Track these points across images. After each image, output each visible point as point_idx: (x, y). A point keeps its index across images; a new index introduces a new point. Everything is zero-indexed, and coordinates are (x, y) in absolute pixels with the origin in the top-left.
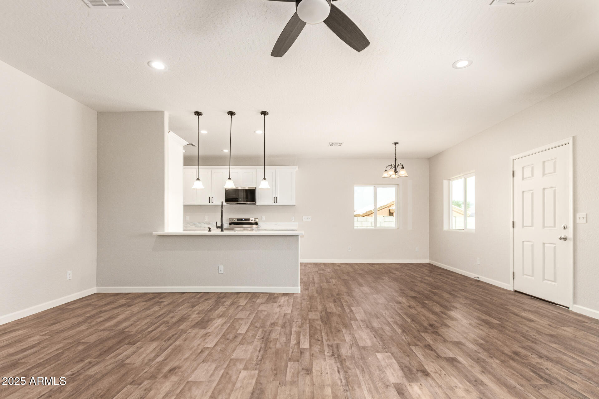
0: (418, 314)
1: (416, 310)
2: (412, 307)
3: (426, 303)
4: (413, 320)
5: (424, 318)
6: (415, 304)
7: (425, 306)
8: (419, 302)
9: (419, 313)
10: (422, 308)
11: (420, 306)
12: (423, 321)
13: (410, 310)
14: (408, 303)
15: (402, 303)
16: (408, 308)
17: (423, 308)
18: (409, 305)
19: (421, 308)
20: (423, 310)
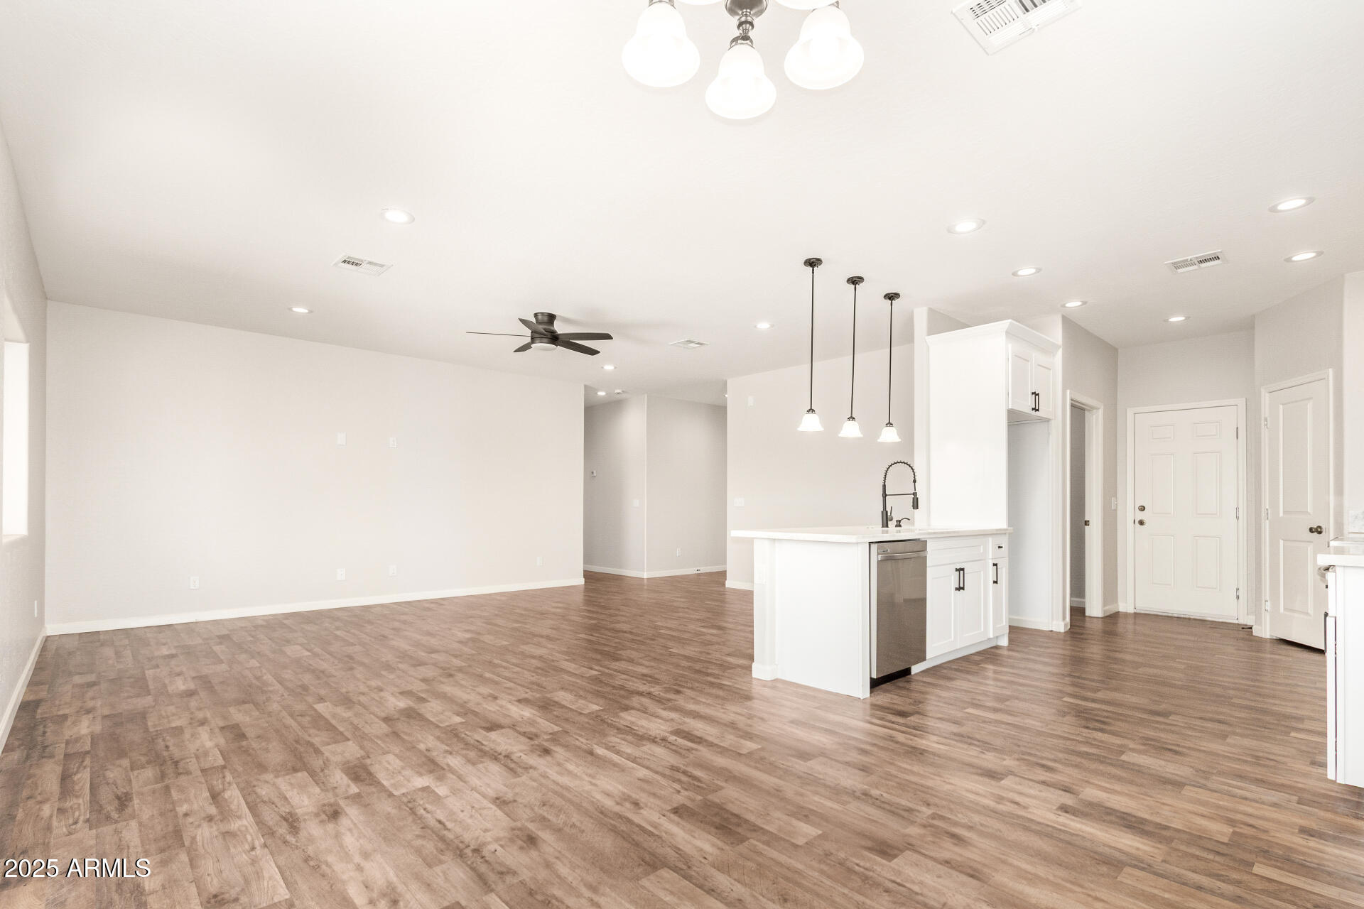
0: (474, 686)
1: (480, 694)
2: (489, 698)
3: (458, 715)
4: (481, 676)
5: (463, 682)
6: (485, 706)
7: (462, 706)
8: (475, 714)
9: (472, 690)
10: (466, 700)
11: (471, 705)
12: (463, 679)
13: (491, 691)
14: (501, 707)
15: (515, 703)
16: (496, 694)
17: (465, 702)
18: (498, 701)
19: (469, 700)
20: (465, 697)
